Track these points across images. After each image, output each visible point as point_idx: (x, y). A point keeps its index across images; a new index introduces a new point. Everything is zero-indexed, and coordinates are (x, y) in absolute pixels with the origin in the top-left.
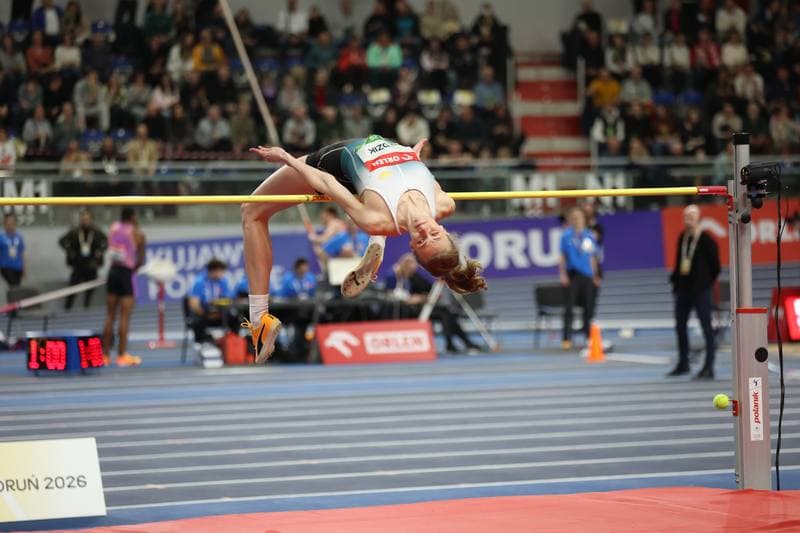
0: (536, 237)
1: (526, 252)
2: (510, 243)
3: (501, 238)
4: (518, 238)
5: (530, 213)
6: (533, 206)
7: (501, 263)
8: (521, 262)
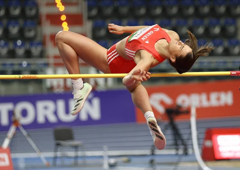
0: (61, 104)
1: (56, 113)
2: (46, 108)
3: (41, 105)
4: (50, 105)
5: (57, 91)
6: (59, 86)
7: (41, 119)
8: (52, 119)
